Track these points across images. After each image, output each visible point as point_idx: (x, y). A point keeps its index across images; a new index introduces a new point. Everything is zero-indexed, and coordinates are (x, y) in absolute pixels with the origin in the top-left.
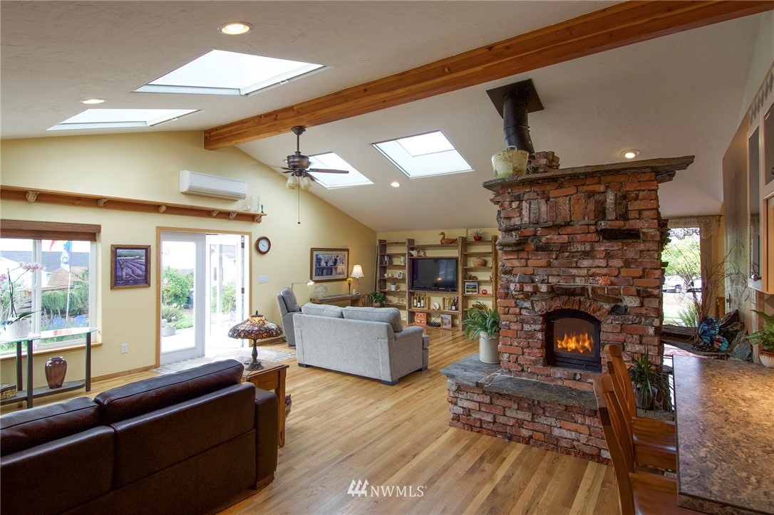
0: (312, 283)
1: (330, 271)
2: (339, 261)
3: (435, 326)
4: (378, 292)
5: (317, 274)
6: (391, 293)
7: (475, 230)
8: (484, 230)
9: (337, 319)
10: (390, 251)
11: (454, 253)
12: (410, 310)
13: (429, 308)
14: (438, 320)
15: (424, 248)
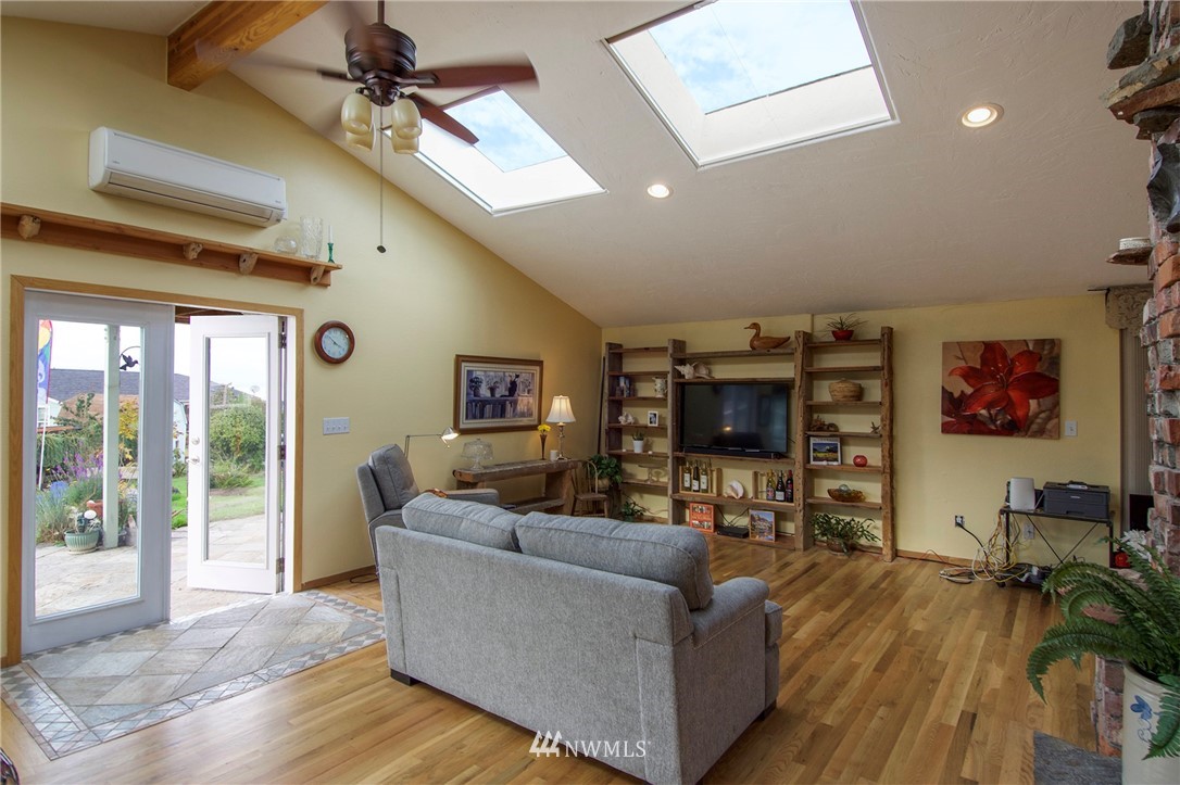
0: (453, 436)
1: (500, 408)
2: (520, 387)
3: (735, 535)
4: (604, 453)
5: (470, 415)
6: (633, 458)
7: (836, 317)
8: (861, 316)
9: (498, 552)
10: (631, 366)
11: (784, 370)
12: (677, 497)
13: (719, 494)
14: (743, 522)
15: (707, 359)
